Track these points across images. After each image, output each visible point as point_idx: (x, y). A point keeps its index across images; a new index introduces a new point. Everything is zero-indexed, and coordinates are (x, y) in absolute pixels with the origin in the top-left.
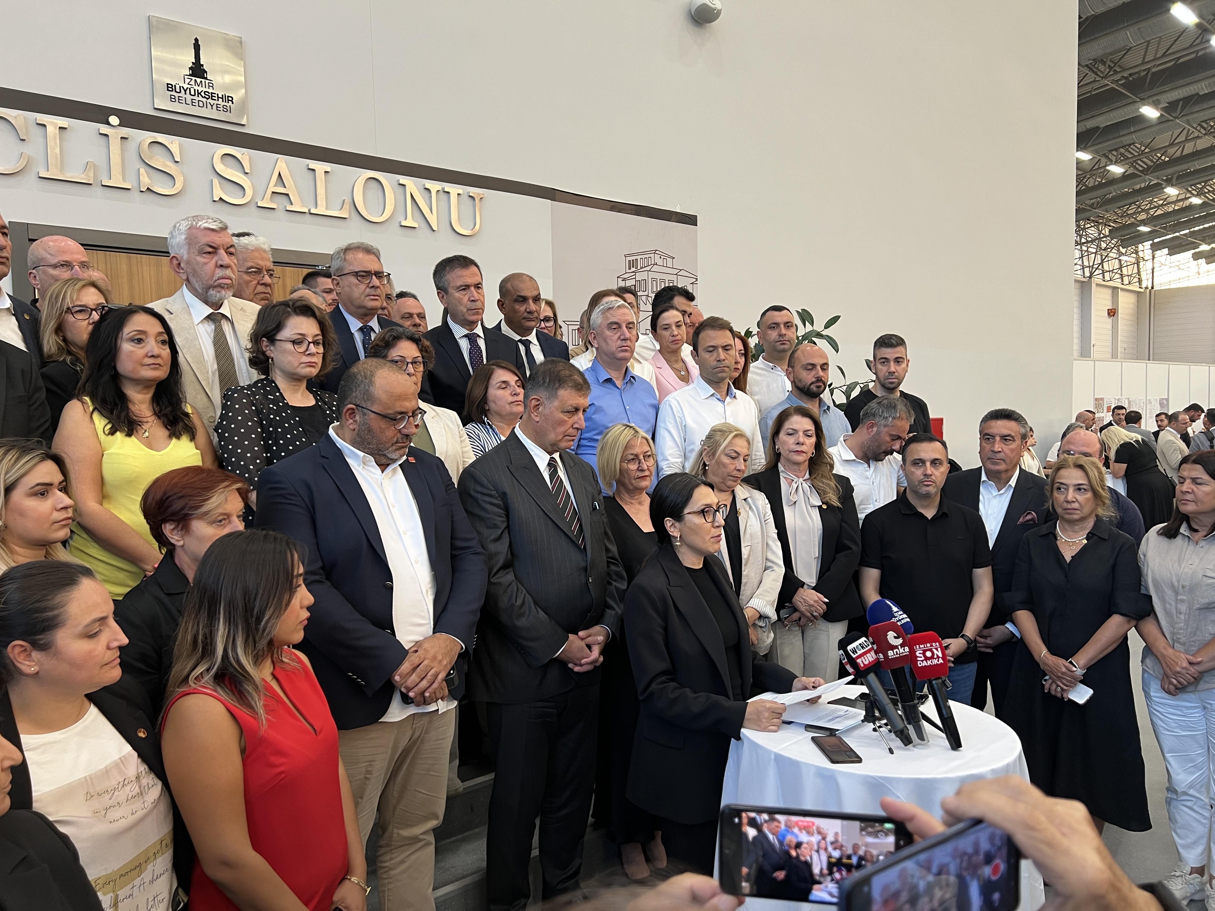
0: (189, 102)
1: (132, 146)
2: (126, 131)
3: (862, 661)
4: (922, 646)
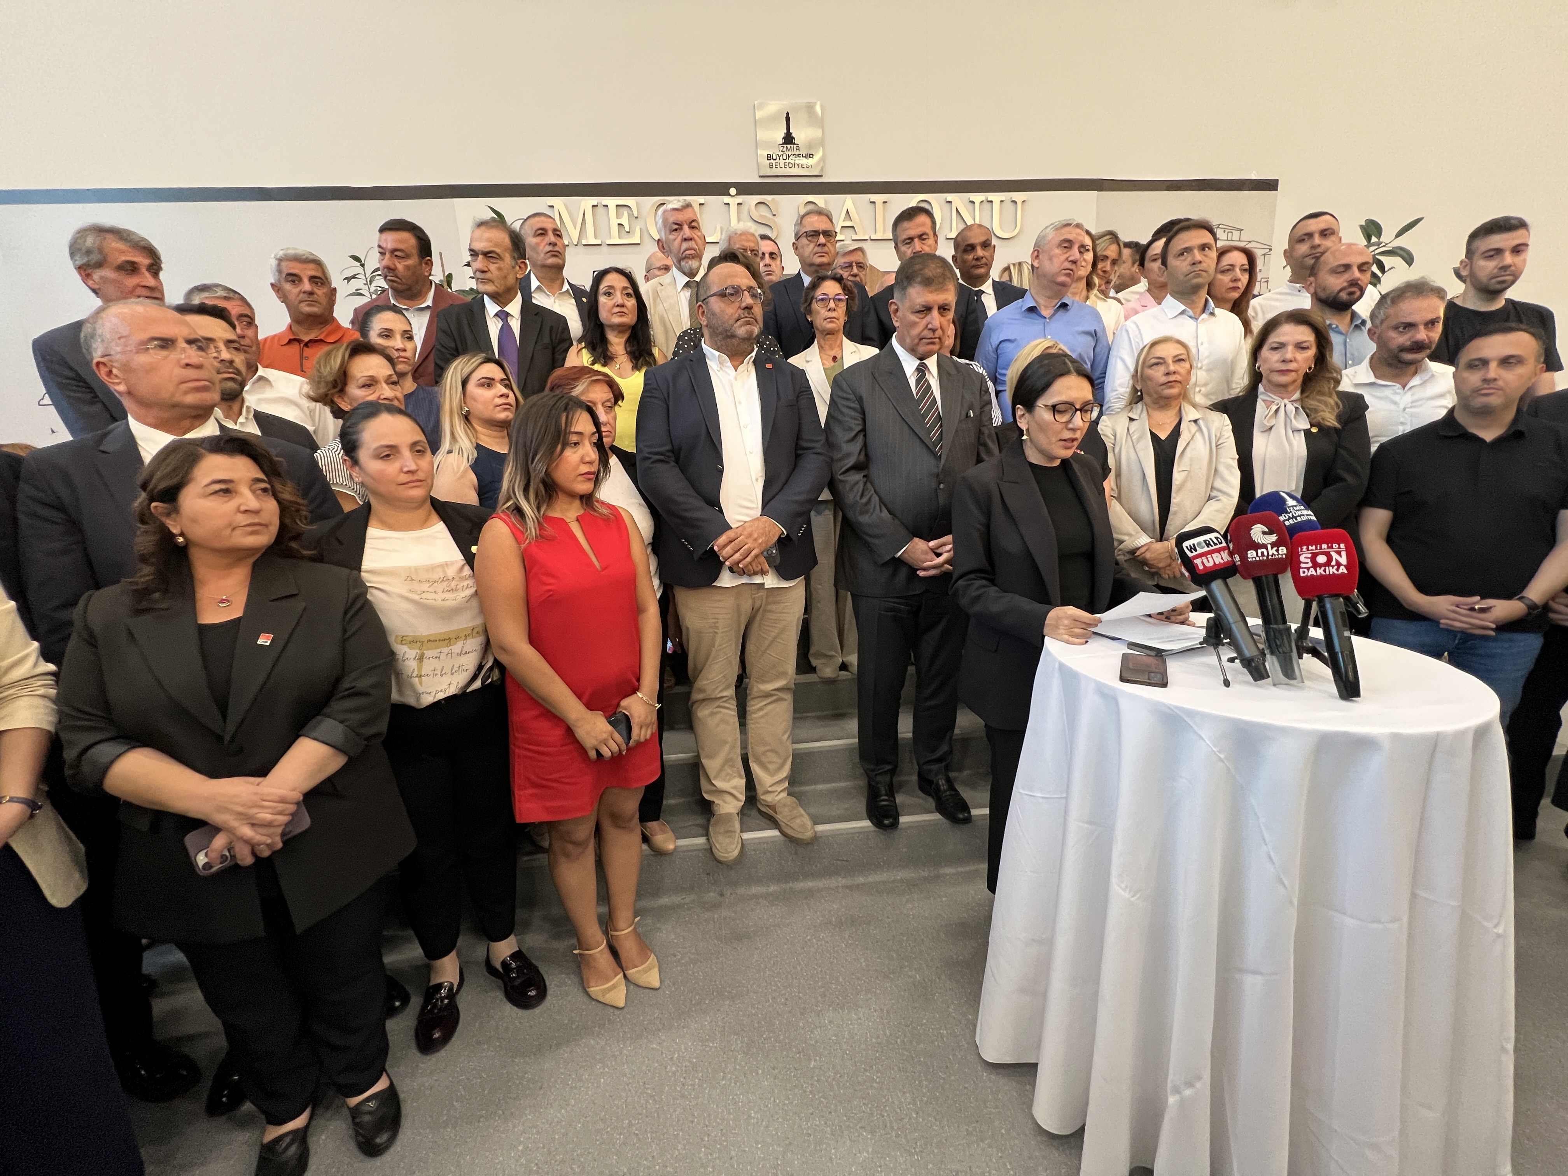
0: (782, 165)
1: (745, 208)
2: (740, 199)
3: (1203, 563)
4: (1314, 547)
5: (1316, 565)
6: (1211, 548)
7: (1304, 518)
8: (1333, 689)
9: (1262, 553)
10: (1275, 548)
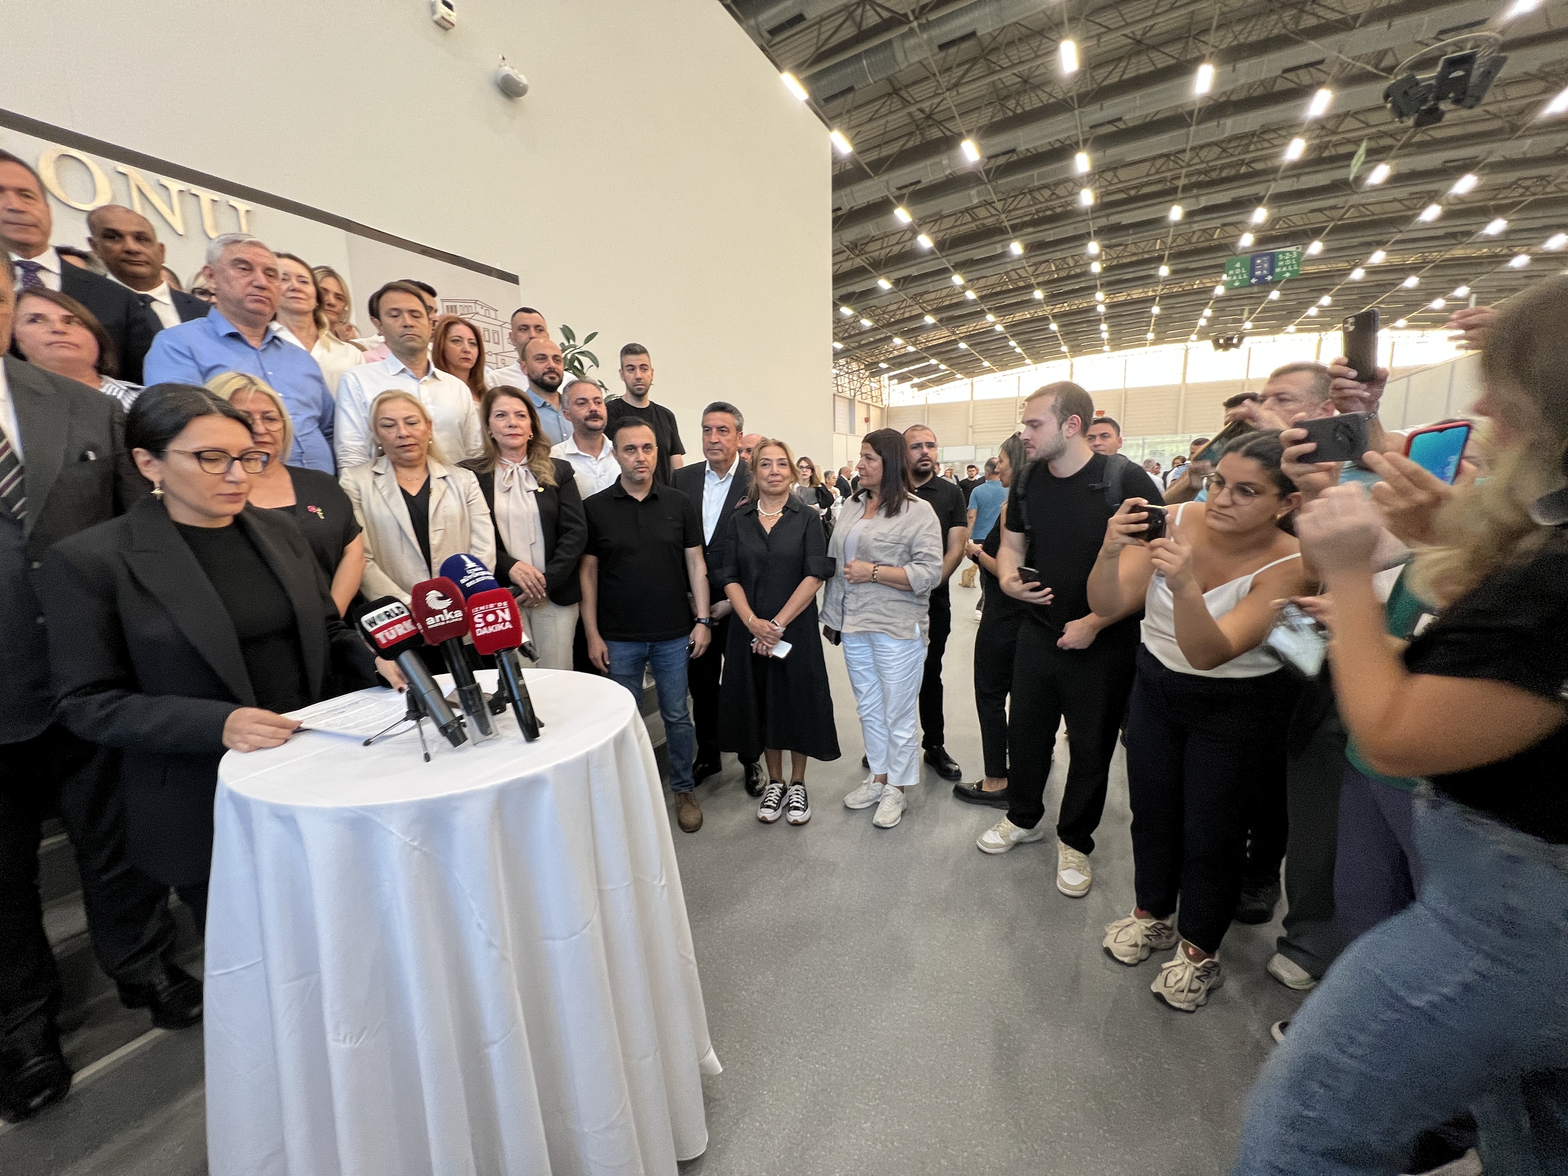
3: (385, 636)
4: (482, 608)
5: (488, 624)
6: (392, 620)
7: (483, 579)
8: (519, 734)
9: (440, 618)
10: (451, 613)
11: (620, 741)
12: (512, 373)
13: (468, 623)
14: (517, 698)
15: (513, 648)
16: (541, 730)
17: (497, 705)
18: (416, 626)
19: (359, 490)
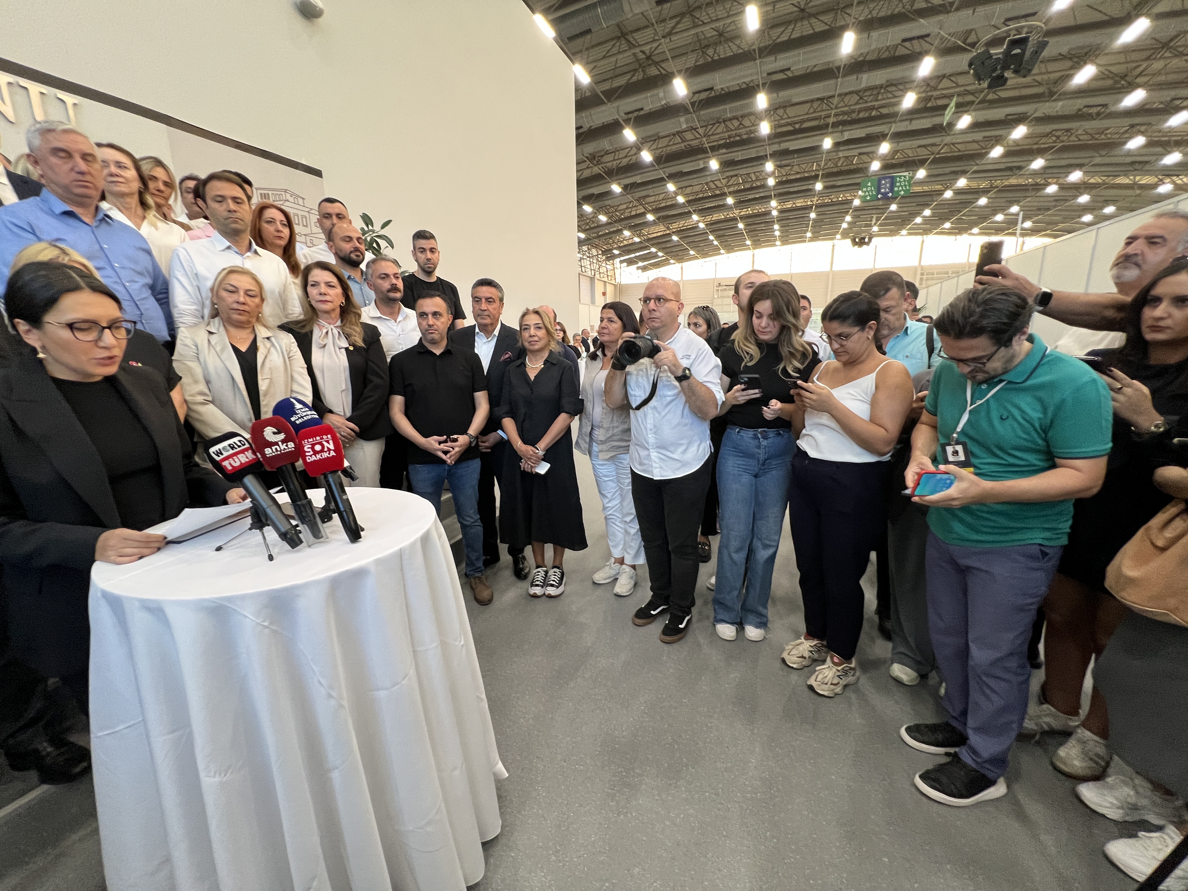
3: (230, 464)
4: (311, 440)
5: (315, 453)
6: (235, 451)
8: (344, 536)
9: (276, 449)
10: (285, 444)
11: (425, 539)
12: (320, 251)
13: (299, 452)
14: (342, 509)
15: (338, 471)
16: (362, 533)
17: (326, 515)
18: (256, 455)
19: (197, 346)
